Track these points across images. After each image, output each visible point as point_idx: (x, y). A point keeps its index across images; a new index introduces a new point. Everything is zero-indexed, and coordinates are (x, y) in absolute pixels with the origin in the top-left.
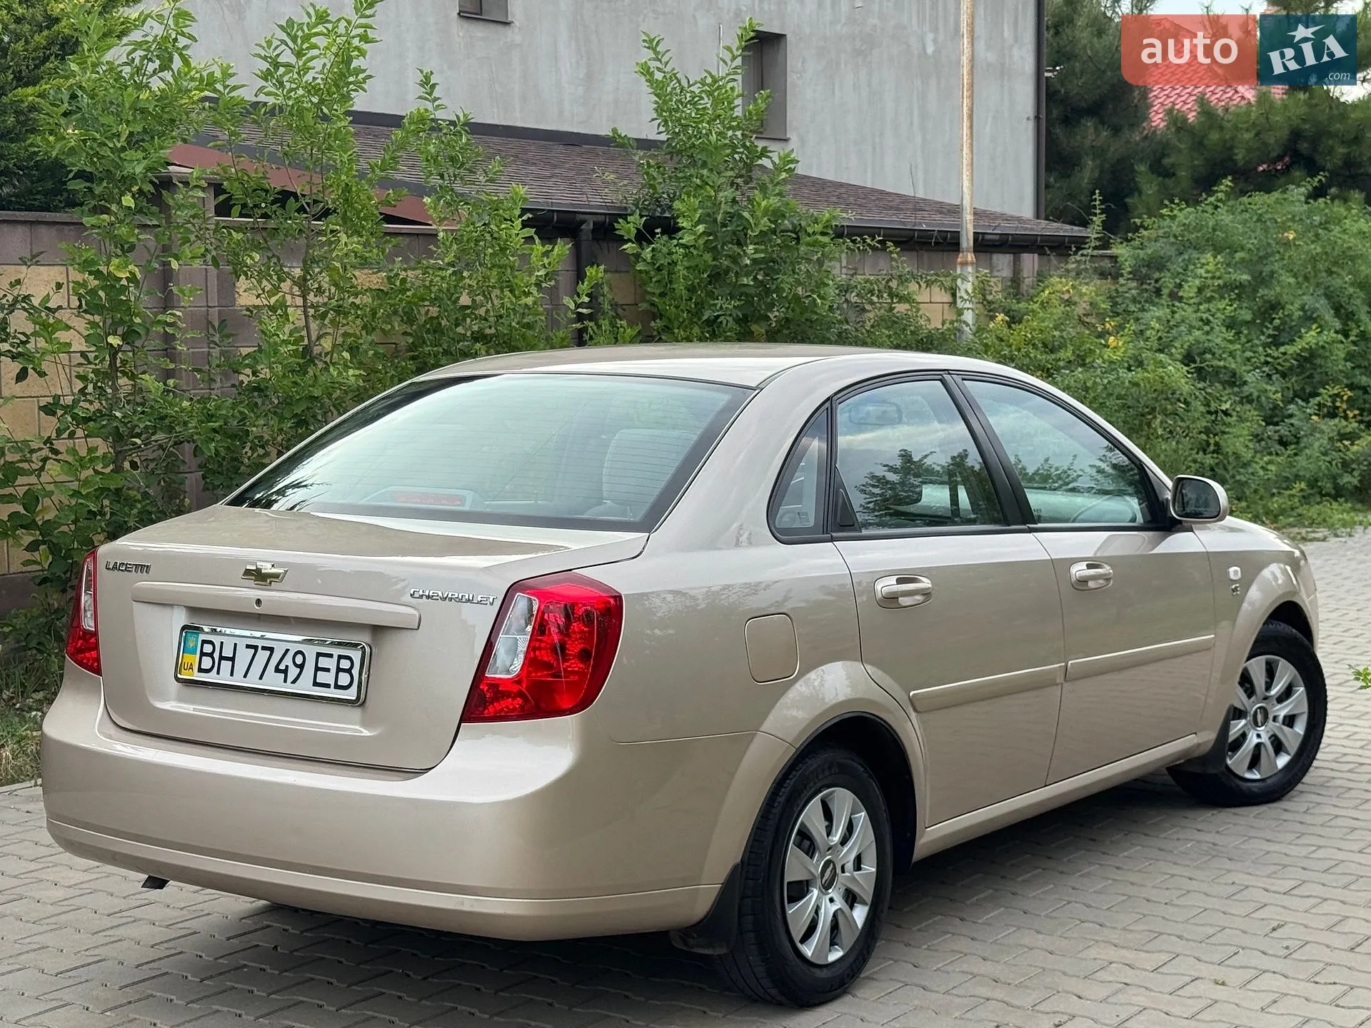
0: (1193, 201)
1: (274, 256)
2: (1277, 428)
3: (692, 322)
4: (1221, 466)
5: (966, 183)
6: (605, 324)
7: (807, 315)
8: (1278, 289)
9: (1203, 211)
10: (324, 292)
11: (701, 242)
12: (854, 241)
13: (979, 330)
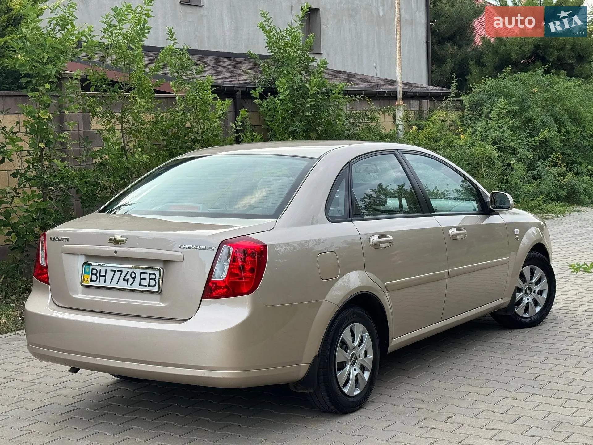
0: (495, 77)
1: (109, 107)
2: (532, 172)
3: (285, 133)
4: (509, 189)
5: (399, 71)
6: (248, 134)
7: (333, 129)
8: (531, 113)
9: (499, 81)
10: (130, 123)
11: (287, 98)
12: (352, 97)
13: (406, 134)
